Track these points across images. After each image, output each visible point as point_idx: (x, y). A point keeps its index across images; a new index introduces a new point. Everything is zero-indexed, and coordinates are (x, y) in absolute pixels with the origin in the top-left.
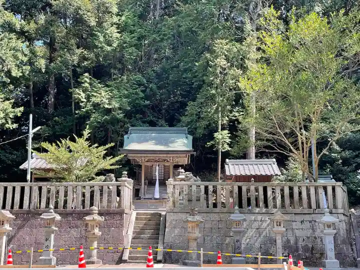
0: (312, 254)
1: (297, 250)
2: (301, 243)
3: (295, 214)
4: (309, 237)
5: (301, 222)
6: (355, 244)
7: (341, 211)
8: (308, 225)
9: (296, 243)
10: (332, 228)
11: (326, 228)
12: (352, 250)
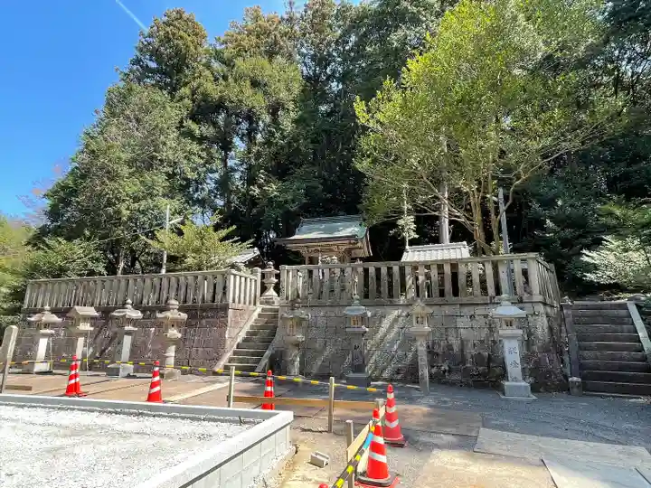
0: (489, 367)
1: (463, 361)
2: (470, 351)
3: (461, 305)
4: (483, 341)
5: (471, 317)
6: (568, 351)
7: (540, 298)
8: (482, 321)
9: (462, 350)
10: (514, 327)
11: (505, 327)
12: (562, 362)
